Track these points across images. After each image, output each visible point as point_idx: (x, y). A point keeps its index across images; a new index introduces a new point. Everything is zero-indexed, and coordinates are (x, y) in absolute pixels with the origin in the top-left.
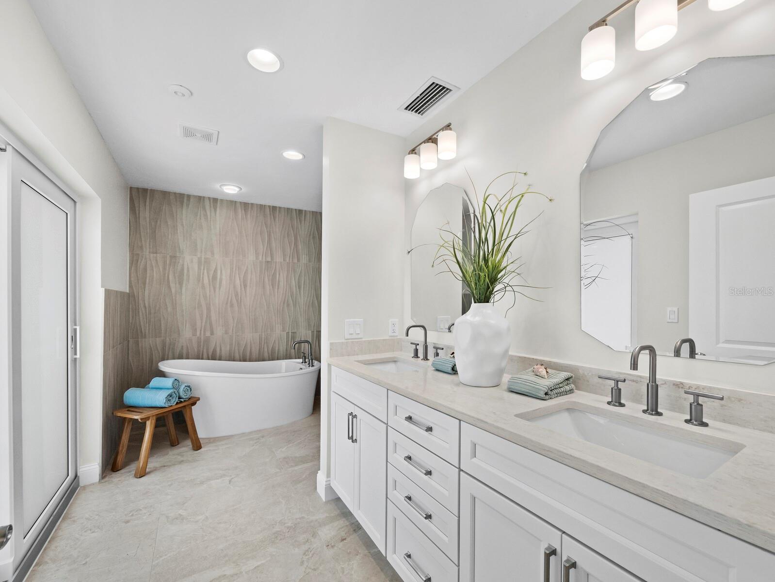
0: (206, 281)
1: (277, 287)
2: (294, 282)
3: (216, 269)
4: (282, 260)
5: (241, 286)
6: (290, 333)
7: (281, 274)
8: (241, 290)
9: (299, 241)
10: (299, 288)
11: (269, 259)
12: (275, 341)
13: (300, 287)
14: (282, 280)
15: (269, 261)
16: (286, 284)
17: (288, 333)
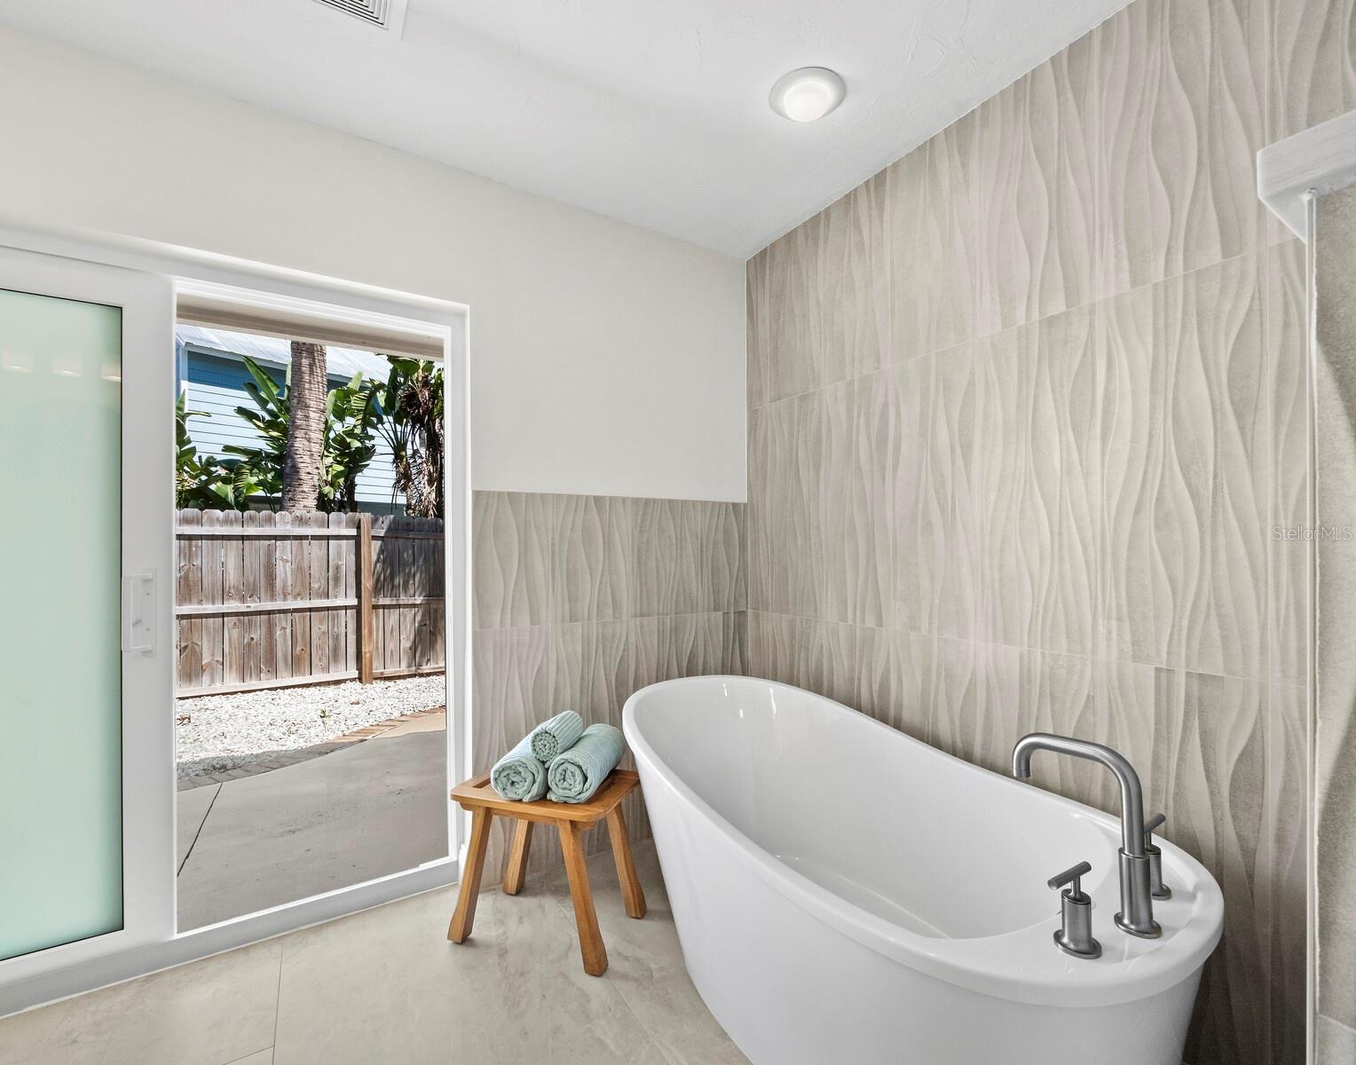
0: (863, 453)
1: (1098, 431)
2: (1201, 387)
3: (886, 405)
4: (1127, 287)
5: (953, 450)
6: (1181, 681)
7: (1122, 359)
8: (953, 464)
9: (1237, 125)
10: (1240, 416)
11: (1058, 306)
12: (1090, 699)
13: (1244, 409)
14: (1128, 386)
15: (1058, 317)
16: (1153, 406)
17: (1164, 676)
